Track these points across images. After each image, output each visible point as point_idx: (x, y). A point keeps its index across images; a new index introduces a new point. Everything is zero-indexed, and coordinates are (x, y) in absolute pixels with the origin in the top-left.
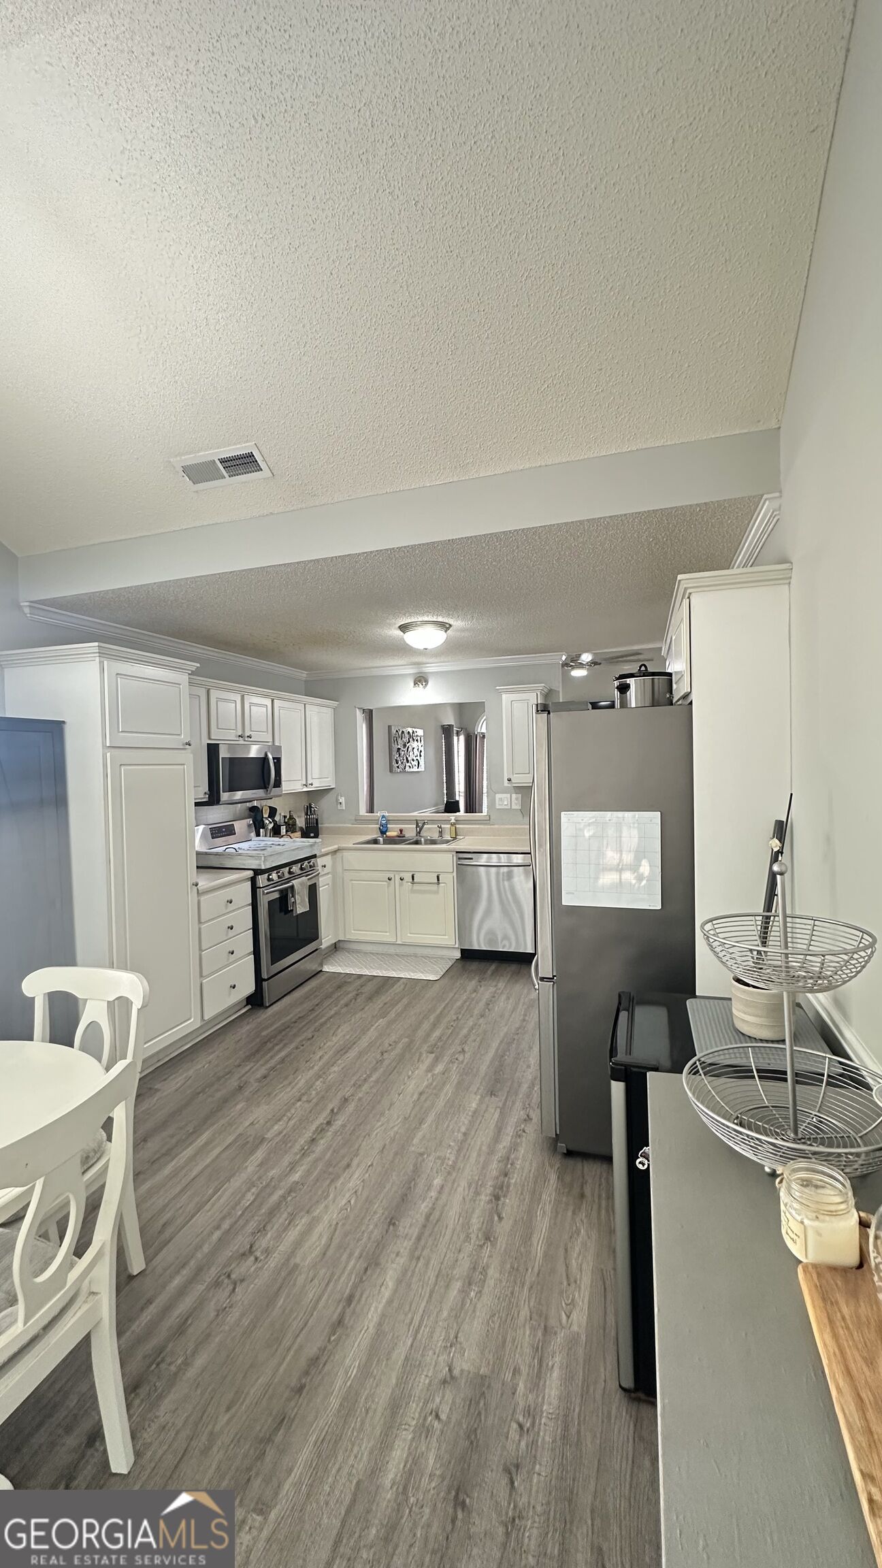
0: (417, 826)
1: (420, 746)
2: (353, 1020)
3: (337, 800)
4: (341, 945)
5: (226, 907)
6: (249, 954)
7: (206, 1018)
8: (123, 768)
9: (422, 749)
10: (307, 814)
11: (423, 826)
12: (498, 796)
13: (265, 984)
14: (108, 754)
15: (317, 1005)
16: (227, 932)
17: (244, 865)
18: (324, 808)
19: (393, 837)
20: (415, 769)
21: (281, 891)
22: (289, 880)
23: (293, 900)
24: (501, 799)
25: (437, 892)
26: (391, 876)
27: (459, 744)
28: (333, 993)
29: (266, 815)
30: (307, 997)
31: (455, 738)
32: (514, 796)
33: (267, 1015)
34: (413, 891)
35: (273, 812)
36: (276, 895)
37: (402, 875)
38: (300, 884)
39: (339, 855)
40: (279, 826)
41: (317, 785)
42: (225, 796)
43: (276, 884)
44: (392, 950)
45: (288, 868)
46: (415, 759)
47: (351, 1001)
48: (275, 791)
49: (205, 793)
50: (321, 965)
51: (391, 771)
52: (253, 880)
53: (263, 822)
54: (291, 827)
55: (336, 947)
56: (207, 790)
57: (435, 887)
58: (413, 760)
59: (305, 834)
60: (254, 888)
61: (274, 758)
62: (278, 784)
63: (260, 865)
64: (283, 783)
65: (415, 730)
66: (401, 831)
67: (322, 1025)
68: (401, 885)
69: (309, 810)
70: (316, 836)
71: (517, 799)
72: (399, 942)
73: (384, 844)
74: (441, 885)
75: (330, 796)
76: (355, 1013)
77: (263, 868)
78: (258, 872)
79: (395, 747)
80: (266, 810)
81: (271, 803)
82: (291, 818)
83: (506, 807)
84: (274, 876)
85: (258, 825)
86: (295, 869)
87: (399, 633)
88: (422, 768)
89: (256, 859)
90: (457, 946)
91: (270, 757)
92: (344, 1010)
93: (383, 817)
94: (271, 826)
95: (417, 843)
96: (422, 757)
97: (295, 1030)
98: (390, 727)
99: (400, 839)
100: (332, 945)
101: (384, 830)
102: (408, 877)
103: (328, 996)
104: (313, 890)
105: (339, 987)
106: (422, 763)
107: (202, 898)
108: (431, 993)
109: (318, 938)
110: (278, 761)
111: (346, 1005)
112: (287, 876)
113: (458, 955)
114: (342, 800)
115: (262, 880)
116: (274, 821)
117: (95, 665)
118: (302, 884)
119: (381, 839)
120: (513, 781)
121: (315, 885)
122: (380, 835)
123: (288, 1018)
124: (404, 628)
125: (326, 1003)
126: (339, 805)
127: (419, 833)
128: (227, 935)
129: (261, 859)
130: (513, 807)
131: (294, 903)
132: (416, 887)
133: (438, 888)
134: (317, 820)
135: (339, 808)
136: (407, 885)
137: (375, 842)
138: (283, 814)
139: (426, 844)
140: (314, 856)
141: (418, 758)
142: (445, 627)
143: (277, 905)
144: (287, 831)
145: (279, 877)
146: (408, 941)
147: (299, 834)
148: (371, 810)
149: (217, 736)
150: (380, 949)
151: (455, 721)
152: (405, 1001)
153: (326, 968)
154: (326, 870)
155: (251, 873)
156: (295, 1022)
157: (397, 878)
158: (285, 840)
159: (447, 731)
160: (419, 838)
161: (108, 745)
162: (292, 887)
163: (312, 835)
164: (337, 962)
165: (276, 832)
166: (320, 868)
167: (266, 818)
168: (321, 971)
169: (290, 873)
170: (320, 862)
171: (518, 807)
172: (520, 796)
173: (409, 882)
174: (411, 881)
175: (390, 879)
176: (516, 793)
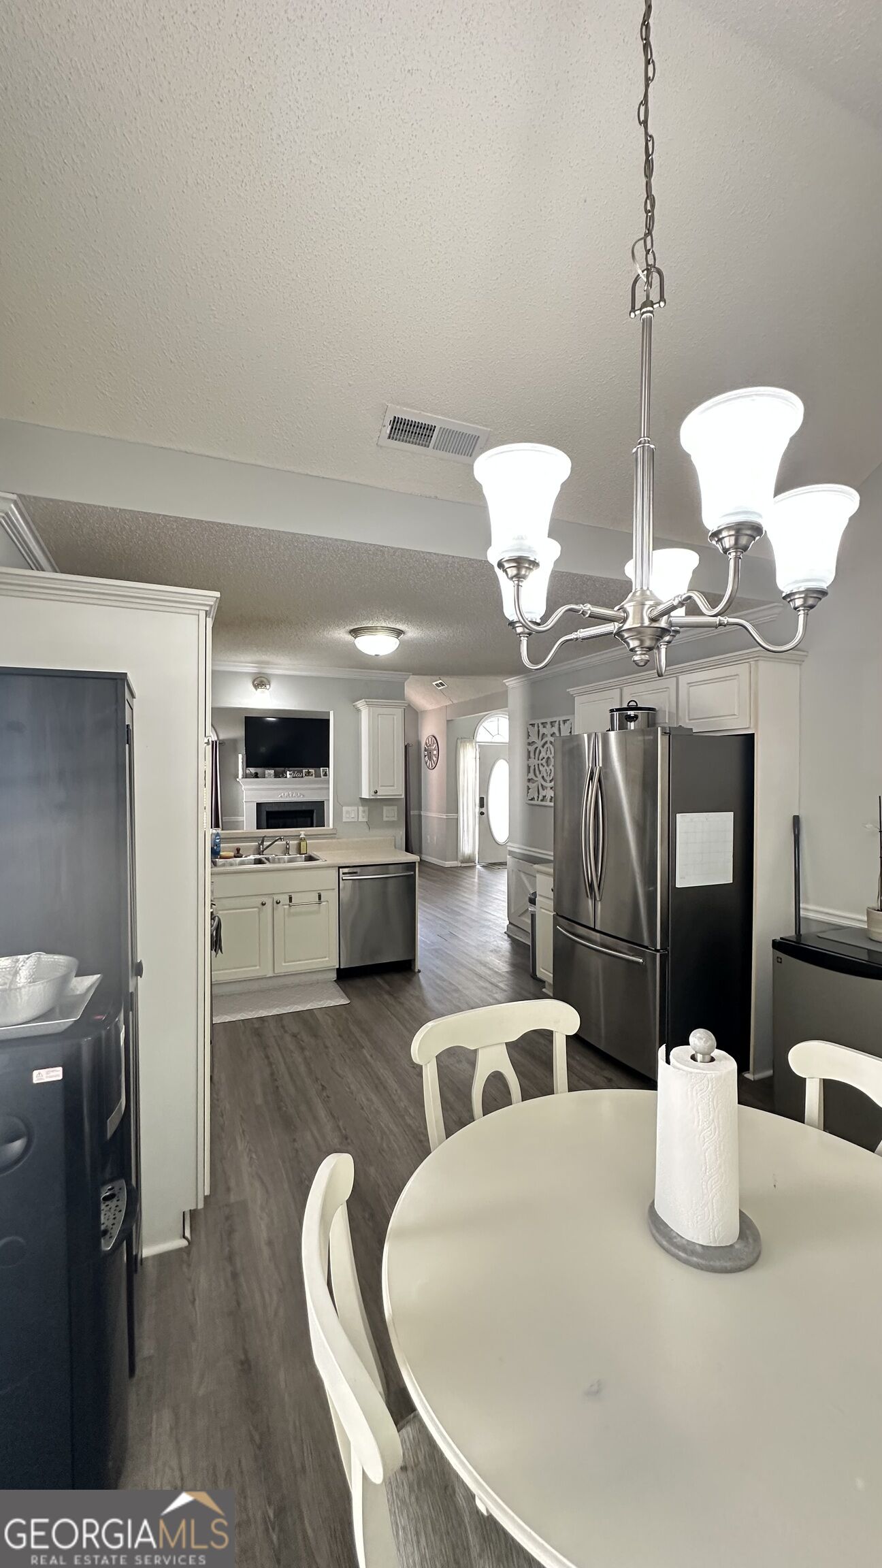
0: (261, 844)
12: (345, 809)
24: (348, 812)
25: (317, 913)
26: (264, 899)
32: (361, 808)
34: (292, 914)
37: (276, 898)
57: (316, 907)
66: (239, 849)
71: (364, 812)
74: (322, 904)
83: (353, 820)
87: (349, 638)
90: (331, 966)
93: (217, 835)
102: (284, 899)
113: (334, 976)
120: (379, 794)
124: (355, 632)
127: (262, 850)
130: (360, 820)
132: (298, 909)
133: (319, 908)
136: (284, 907)
142: (399, 633)
157: (275, 902)
171: (365, 820)
172: (366, 808)
173: (286, 905)
174: (288, 903)
175: (263, 904)
176: (362, 806)
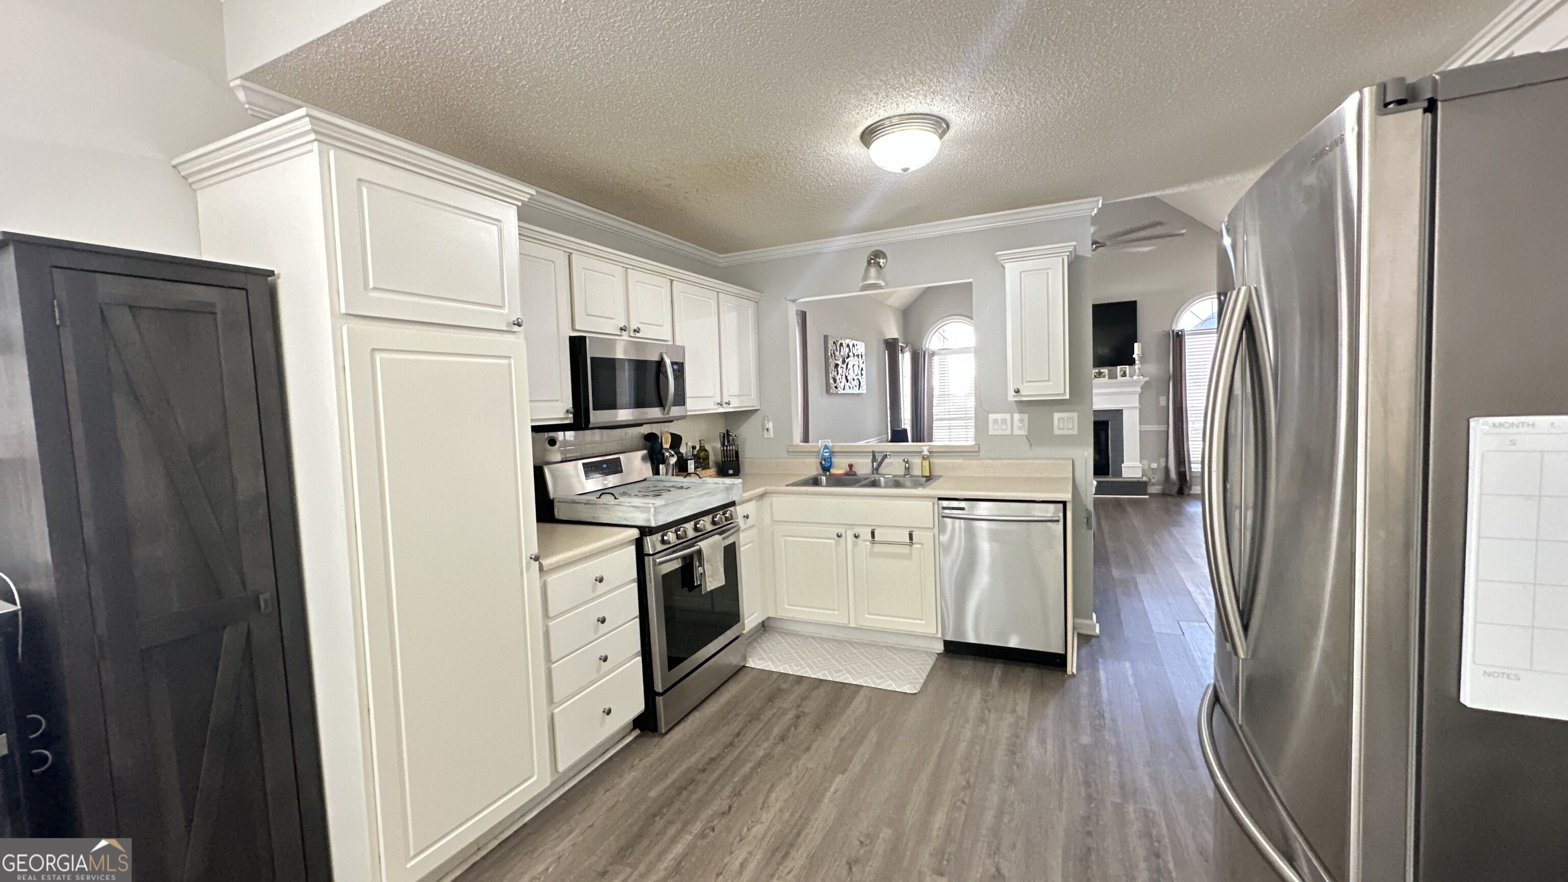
0: (874, 459)
1: (861, 362)
2: (794, 773)
3: (763, 425)
4: (771, 623)
5: (594, 589)
6: (636, 655)
7: (561, 769)
8: (378, 357)
9: (863, 366)
10: (723, 445)
11: (883, 459)
12: (992, 416)
13: (660, 700)
14: (345, 328)
15: (738, 735)
16: (597, 626)
17: (626, 519)
18: (746, 434)
19: (840, 475)
20: (856, 391)
21: (684, 558)
22: (696, 540)
23: (700, 570)
24: (996, 421)
25: (909, 557)
26: (841, 530)
27: (905, 362)
28: (762, 710)
29: (666, 445)
30: (724, 716)
31: (900, 355)
32: (1017, 416)
33: (663, 750)
34: (872, 554)
35: (676, 440)
36: (677, 565)
37: (857, 530)
38: (711, 547)
39: (767, 500)
40: (686, 461)
41: (735, 405)
42: (597, 417)
43: (674, 548)
44: (841, 635)
45: (692, 523)
46: (856, 378)
47: (789, 729)
48: (675, 411)
49: (567, 412)
50: (745, 658)
51: (828, 391)
52: (639, 544)
53: (663, 454)
54: (702, 461)
55: (765, 627)
56: (570, 405)
57: (906, 550)
58: (854, 380)
59: (722, 471)
60: (641, 555)
61: (673, 363)
62: (680, 400)
63: (649, 520)
64: (688, 401)
65: (855, 342)
66: (851, 466)
67: (746, 780)
68: (855, 545)
69: (726, 438)
70: (736, 474)
71: (1021, 421)
72: (852, 625)
73: (828, 485)
74: (914, 546)
75: (754, 420)
76: (797, 759)
77: (653, 524)
78: (645, 531)
79: (832, 363)
80: (666, 438)
81: (675, 428)
82: (703, 449)
83: (1004, 433)
84: (671, 536)
85: (655, 458)
86: (706, 523)
88: (863, 390)
89: (642, 511)
90: (939, 635)
91: (668, 362)
92: (779, 749)
93: (826, 447)
94: (673, 460)
95: (874, 484)
96: (864, 376)
97: (701, 790)
98: (826, 338)
99: (850, 479)
100: (759, 624)
101: (828, 465)
102: (865, 533)
103: (754, 717)
104: (730, 554)
105: (771, 699)
106: (863, 384)
107: (551, 579)
108: (913, 718)
109: (738, 621)
110: (679, 369)
111: (783, 738)
112: (691, 534)
113: (940, 648)
114: (770, 425)
115: (652, 544)
116: (678, 453)
117: (314, 158)
118: (713, 547)
119: (824, 478)
120: (1022, 393)
121: (733, 545)
122: (821, 471)
123: (693, 759)
124: (869, 135)
125: (750, 735)
126: (766, 432)
127: (877, 469)
128: (596, 631)
129: (649, 512)
130: (1015, 434)
131: (703, 575)
132: (878, 548)
133: (911, 551)
134: (737, 452)
135: (766, 435)
136: (865, 542)
137: (816, 482)
138: (690, 444)
139: (887, 486)
140: (733, 504)
141: (859, 377)
142: (941, 125)
143: (679, 578)
144: (696, 468)
145: (678, 537)
146: (862, 623)
147: (712, 471)
148: (806, 439)
149: (584, 326)
150: (825, 633)
151: (899, 334)
152: (873, 735)
153: (751, 664)
154: (750, 522)
155: (635, 533)
156: (704, 770)
157: (850, 534)
158: (693, 479)
159: (892, 346)
160: (876, 477)
161: (343, 311)
162: (699, 552)
163: (731, 472)
164: (764, 651)
165: (681, 467)
166: (740, 521)
167: (667, 450)
168: (744, 666)
169: (696, 529)
170: (740, 510)
171: (1023, 432)
172: (1026, 417)
173: (867, 541)
174: (871, 539)
175: (839, 536)
176: (1020, 412)
